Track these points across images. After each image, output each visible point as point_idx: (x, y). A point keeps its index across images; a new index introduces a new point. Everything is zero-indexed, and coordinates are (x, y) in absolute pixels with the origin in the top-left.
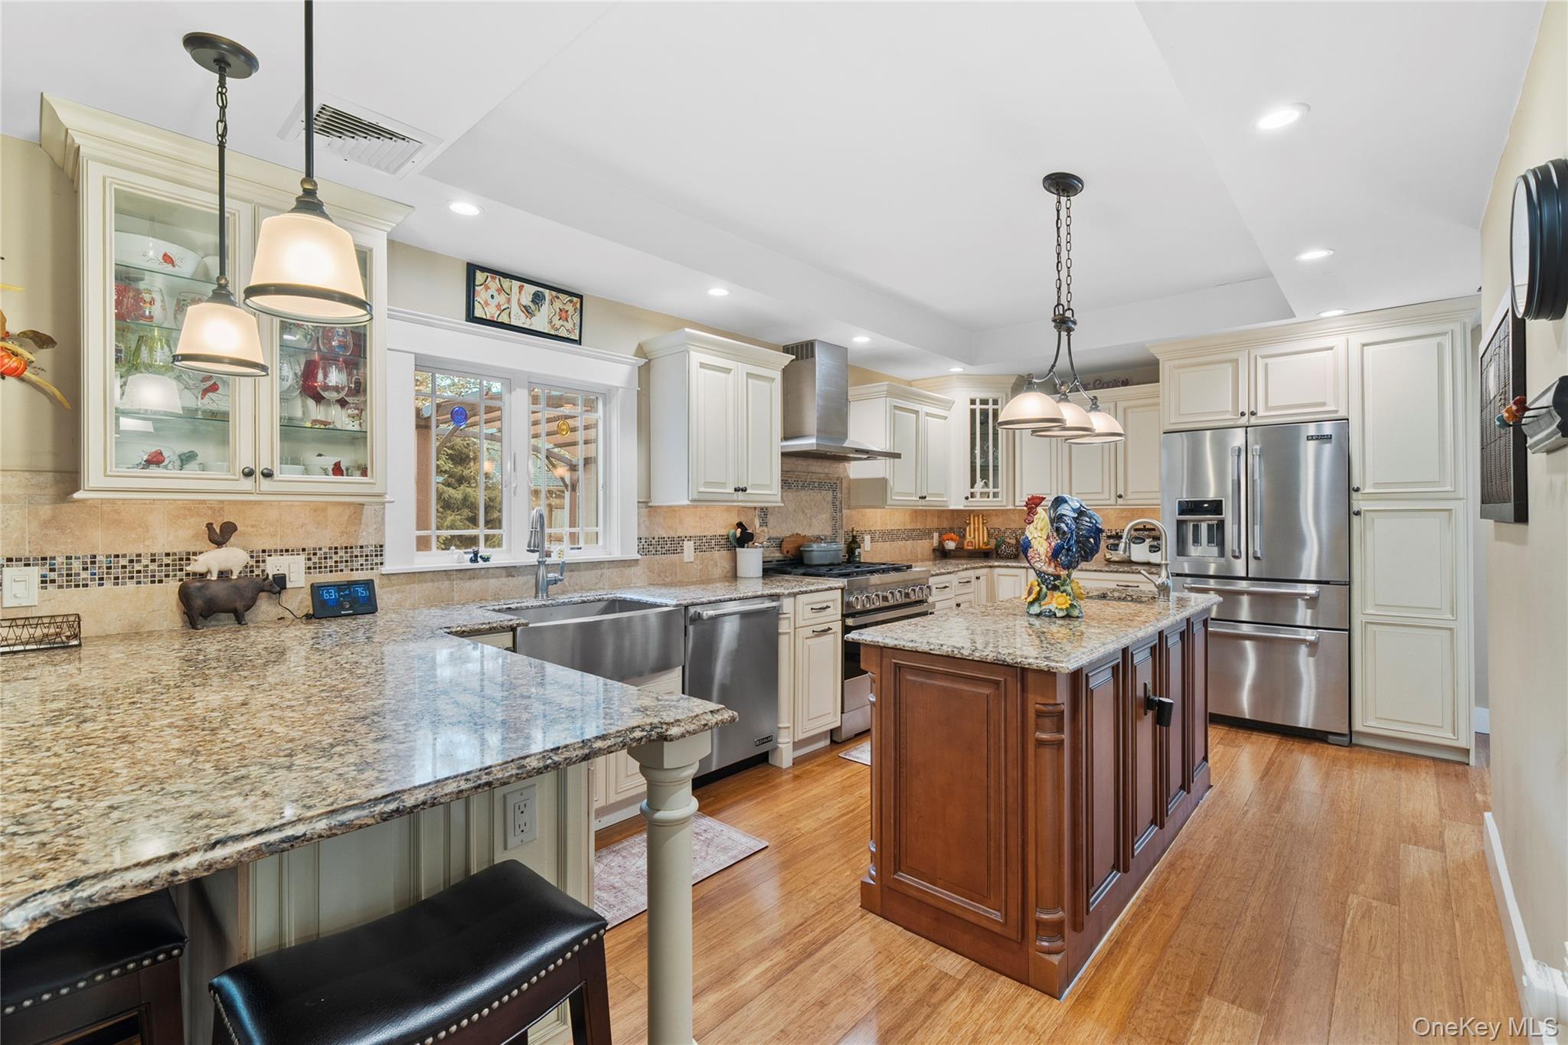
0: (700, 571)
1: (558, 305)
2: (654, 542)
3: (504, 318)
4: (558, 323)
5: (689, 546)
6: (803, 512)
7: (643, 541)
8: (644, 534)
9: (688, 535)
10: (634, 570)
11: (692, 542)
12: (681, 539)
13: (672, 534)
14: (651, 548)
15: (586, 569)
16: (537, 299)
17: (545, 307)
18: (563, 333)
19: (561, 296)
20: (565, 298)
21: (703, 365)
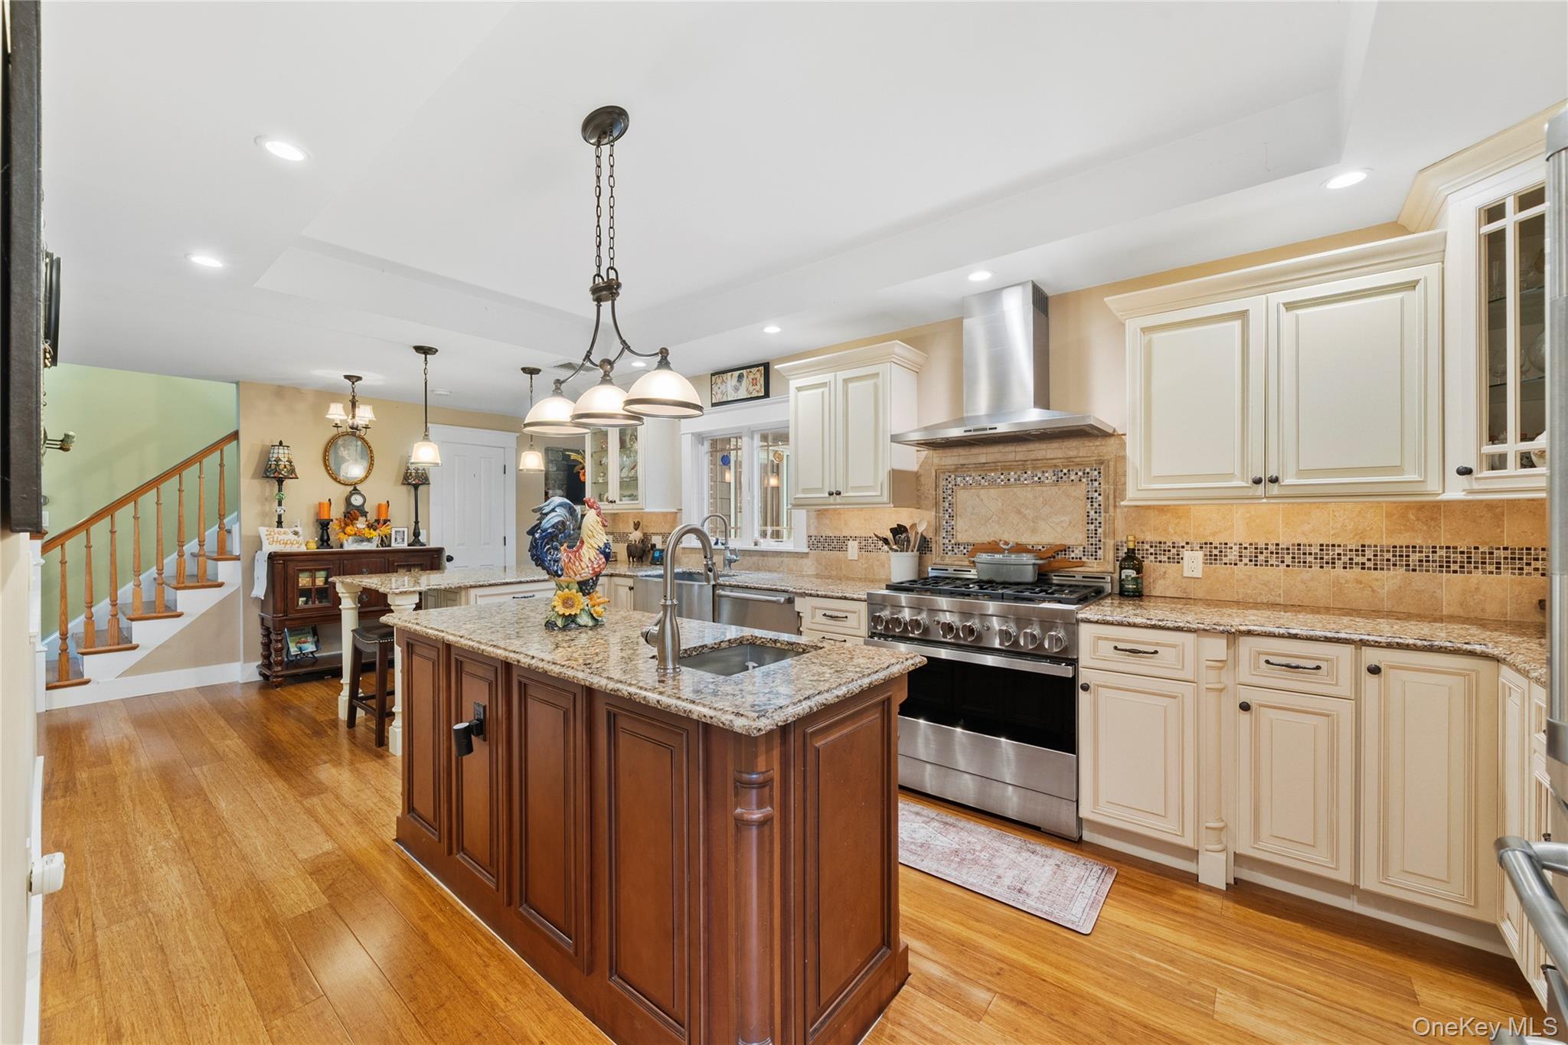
0: (865, 569)
1: (751, 376)
2: (822, 540)
3: (725, 399)
4: (751, 388)
5: (853, 547)
6: (1019, 512)
7: (813, 538)
8: (813, 533)
9: (854, 535)
10: (805, 561)
11: (856, 543)
12: (846, 539)
13: (837, 534)
14: (819, 545)
15: (772, 556)
16: (740, 377)
17: (745, 381)
18: (755, 394)
19: (752, 370)
20: (754, 370)
21: (799, 389)
